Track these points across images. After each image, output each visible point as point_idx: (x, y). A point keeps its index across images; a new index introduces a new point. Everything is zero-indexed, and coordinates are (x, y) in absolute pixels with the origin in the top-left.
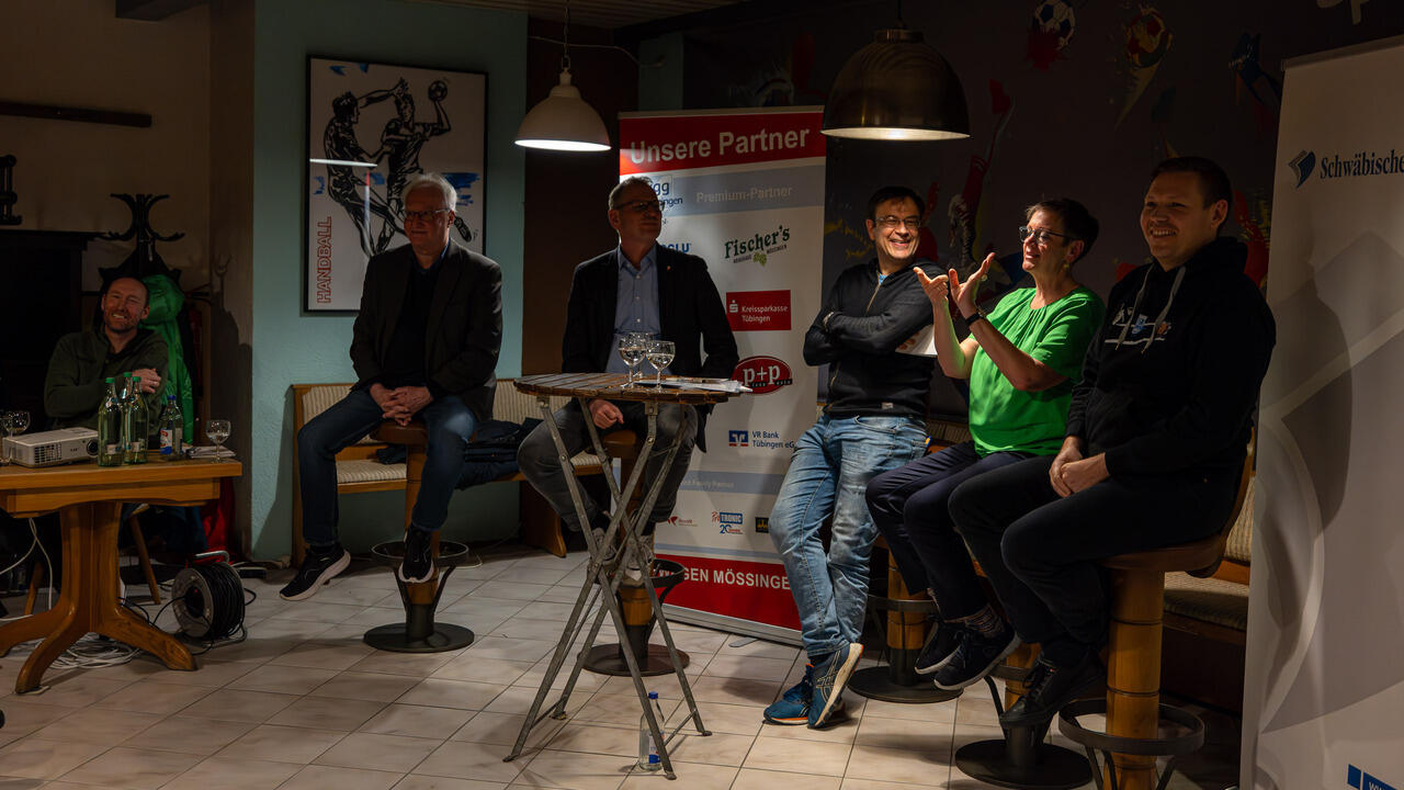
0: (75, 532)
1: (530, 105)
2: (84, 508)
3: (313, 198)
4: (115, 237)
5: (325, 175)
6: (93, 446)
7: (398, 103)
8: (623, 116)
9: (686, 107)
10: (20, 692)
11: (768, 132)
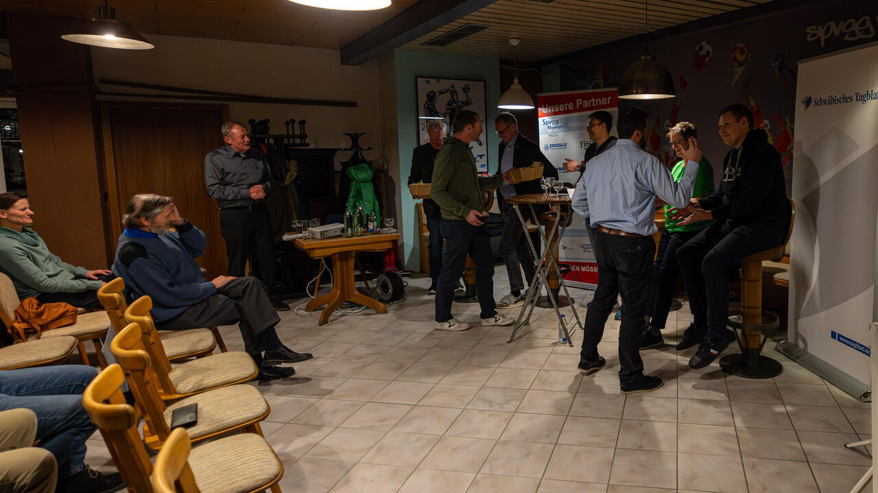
0: (338, 263)
1: (502, 94)
2: (339, 254)
3: (421, 132)
4: (346, 150)
5: (425, 122)
6: (343, 230)
7: (451, 94)
8: (539, 95)
9: (561, 91)
10: (321, 324)
11: (595, 99)
